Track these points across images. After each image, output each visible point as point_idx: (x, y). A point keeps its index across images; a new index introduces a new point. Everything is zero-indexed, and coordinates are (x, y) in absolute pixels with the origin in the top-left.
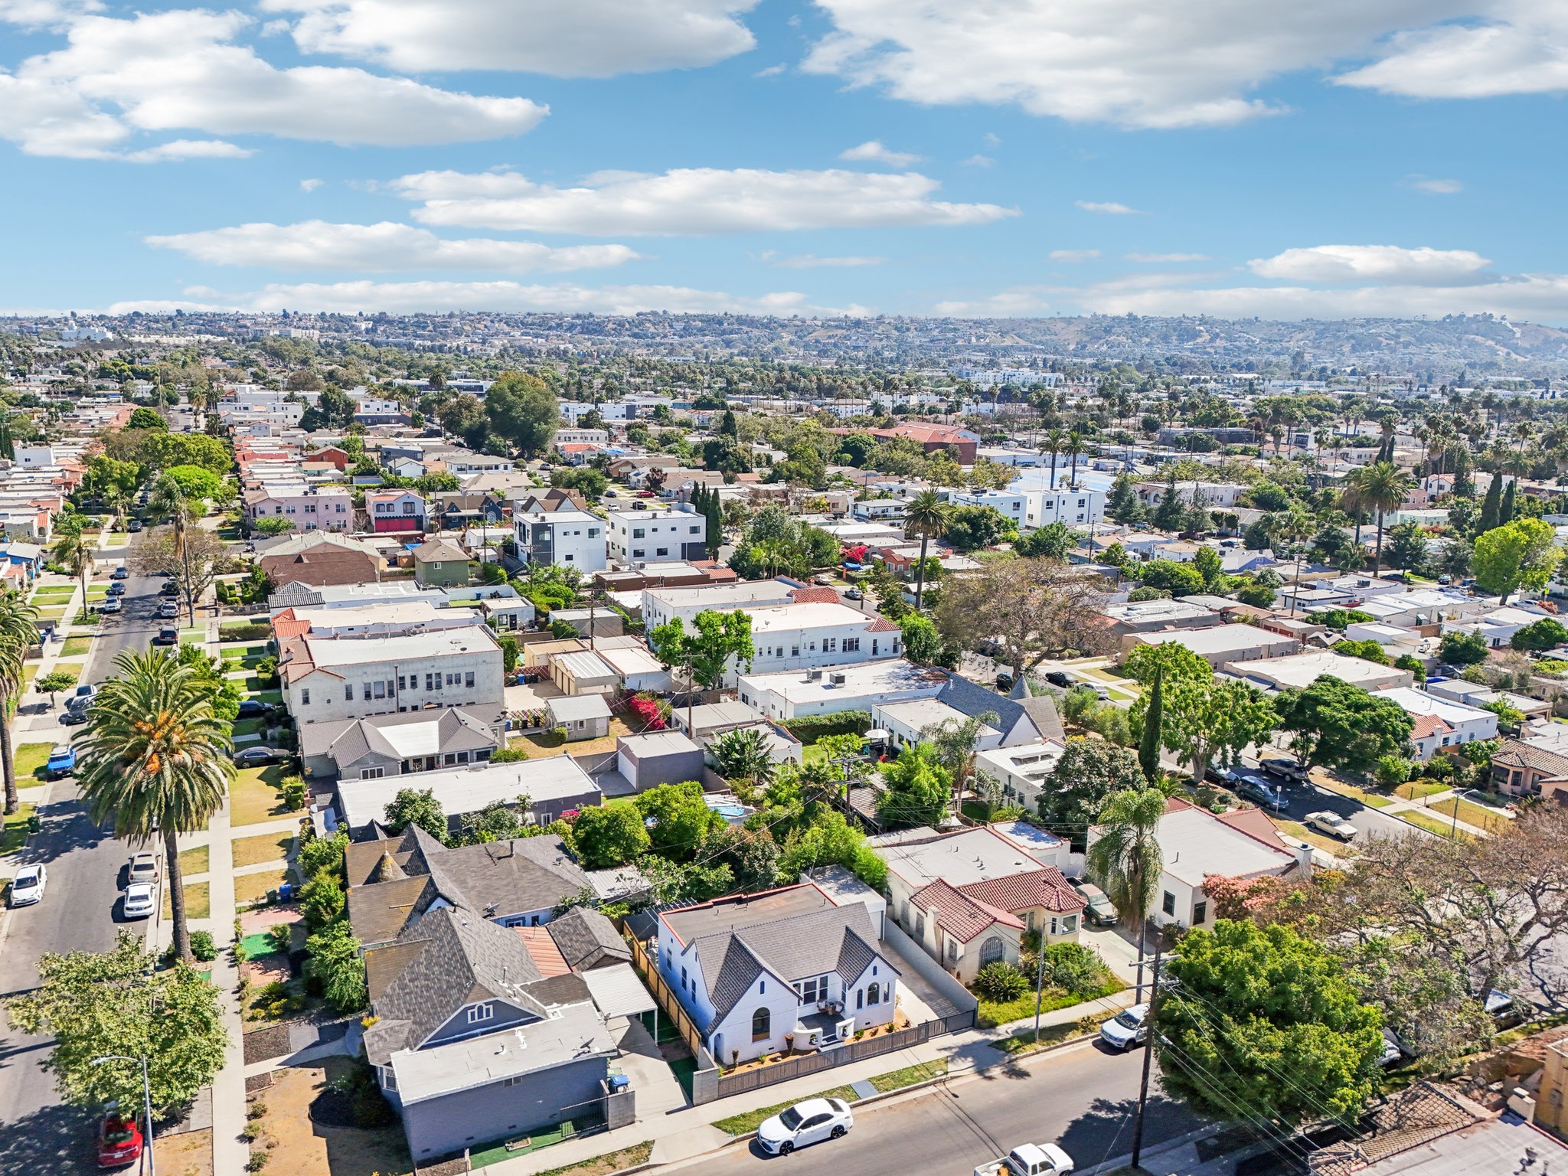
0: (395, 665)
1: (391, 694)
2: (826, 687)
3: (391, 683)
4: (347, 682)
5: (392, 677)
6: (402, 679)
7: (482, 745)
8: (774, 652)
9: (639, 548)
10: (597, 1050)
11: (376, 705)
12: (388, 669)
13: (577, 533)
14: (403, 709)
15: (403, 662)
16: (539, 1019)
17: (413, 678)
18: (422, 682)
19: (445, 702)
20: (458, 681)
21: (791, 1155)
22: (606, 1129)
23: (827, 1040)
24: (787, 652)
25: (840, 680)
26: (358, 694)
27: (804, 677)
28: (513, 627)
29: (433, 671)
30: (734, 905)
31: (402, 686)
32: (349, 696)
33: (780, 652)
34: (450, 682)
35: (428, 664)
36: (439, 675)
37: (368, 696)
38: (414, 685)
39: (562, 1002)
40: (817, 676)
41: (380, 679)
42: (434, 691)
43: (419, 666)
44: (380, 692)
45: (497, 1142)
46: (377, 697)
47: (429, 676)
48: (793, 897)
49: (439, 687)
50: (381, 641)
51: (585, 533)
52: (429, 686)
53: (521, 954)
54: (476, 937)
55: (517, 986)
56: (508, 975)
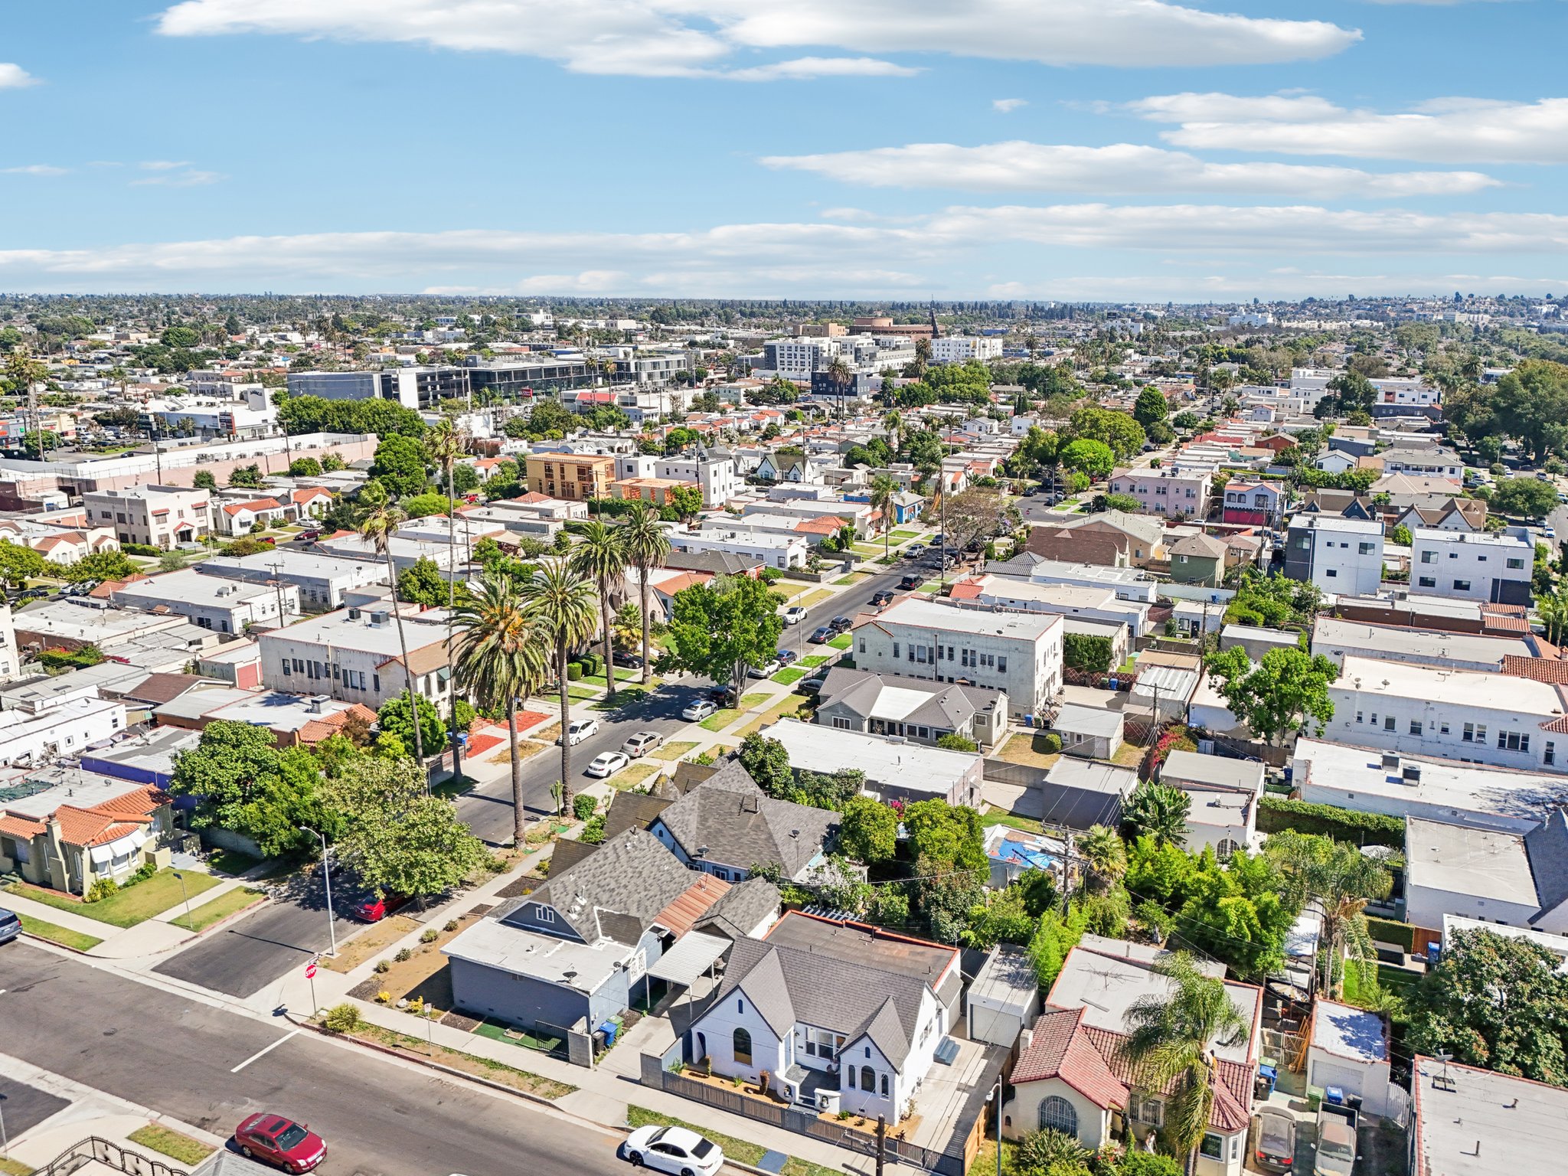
0: (936, 632)
1: (931, 661)
2: (1390, 780)
3: (931, 649)
4: (895, 640)
5: (932, 644)
6: (941, 647)
7: (942, 725)
8: (1381, 722)
9: (1430, 576)
10: (577, 985)
11: (918, 668)
12: (928, 635)
13: (1344, 546)
14: (941, 679)
15: (942, 632)
17: (951, 650)
18: (958, 656)
19: (979, 681)
20: (991, 664)
24: (1403, 727)
25: (1412, 774)
26: (904, 653)
27: (1378, 760)
28: (1194, 634)
29: (969, 648)
30: (863, 935)
31: (941, 656)
32: (896, 654)
33: (1390, 724)
34: (983, 662)
35: (965, 639)
36: (973, 652)
37: (912, 657)
38: (951, 657)
40: (1390, 762)
41: (923, 643)
42: (969, 668)
43: (954, 639)
44: (921, 657)
46: (919, 660)
47: (965, 652)
49: (973, 664)
50: (970, 613)
51: (1354, 547)
52: (965, 662)
53: (663, 892)
54: (623, 858)
55: (596, 908)
56: (604, 897)
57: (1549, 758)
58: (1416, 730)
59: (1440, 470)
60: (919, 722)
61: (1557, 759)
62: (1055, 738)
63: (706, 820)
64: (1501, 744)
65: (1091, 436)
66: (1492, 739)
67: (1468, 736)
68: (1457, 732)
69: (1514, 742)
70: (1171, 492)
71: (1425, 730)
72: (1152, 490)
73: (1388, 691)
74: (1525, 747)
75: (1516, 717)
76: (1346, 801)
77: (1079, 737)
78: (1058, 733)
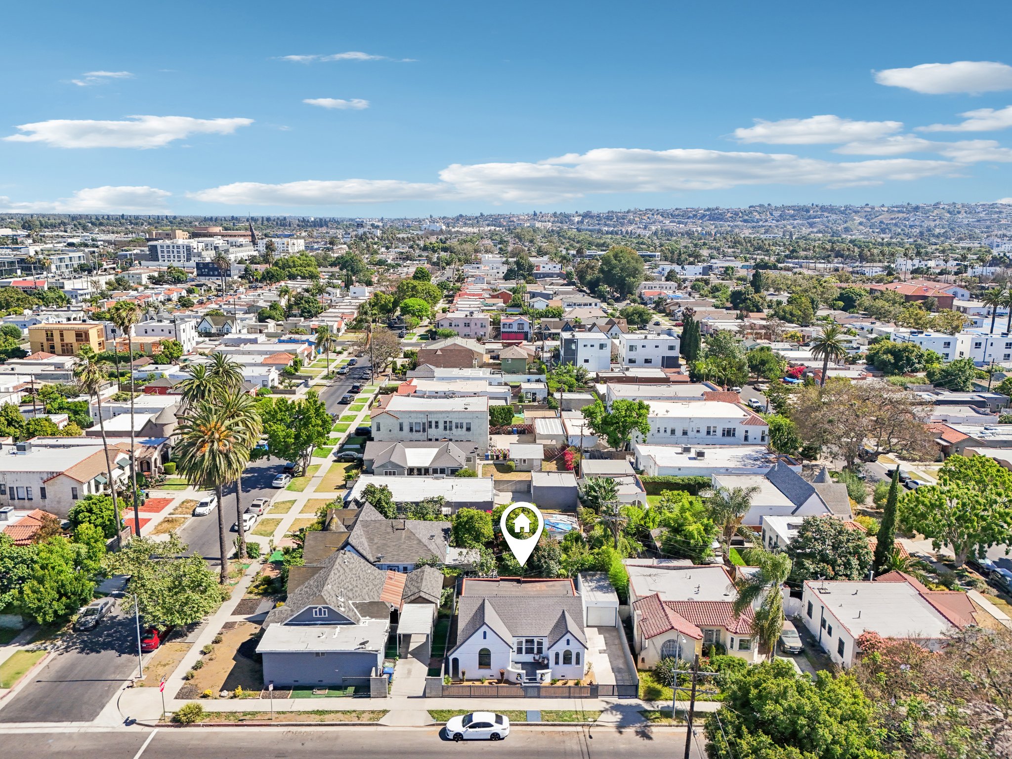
0: (427, 413)
1: (424, 430)
2: (690, 459)
3: (424, 424)
4: (400, 421)
5: (425, 421)
6: (430, 422)
7: (454, 465)
8: (669, 431)
9: (633, 358)
10: (370, 649)
11: (415, 436)
12: (422, 416)
13: (592, 346)
14: (430, 440)
15: (431, 412)
16: (353, 624)
17: (437, 422)
18: (441, 425)
19: (454, 438)
20: (462, 427)
21: (460, 742)
22: (369, 697)
23: (530, 679)
24: (679, 433)
25: (701, 454)
26: (406, 428)
27: (680, 450)
28: (534, 400)
29: (448, 420)
30: (515, 584)
31: (430, 427)
32: (401, 429)
33: (673, 432)
34: (457, 427)
35: (444, 415)
36: (451, 422)
37: (411, 430)
38: (437, 427)
39: (372, 617)
40: (687, 450)
41: (419, 421)
42: (448, 432)
43: (440, 416)
44: (418, 429)
45: (310, 688)
46: (416, 431)
47: (445, 422)
48: (553, 586)
49: (451, 429)
51: (597, 346)
52: (445, 428)
53: (375, 586)
54: (347, 570)
55: (350, 602)
56: (351, 595)
57: (746, 438)
58: (685, 433)
59: (590, 305)
60: (439, 465)
61: (750, 438)
62: (512, 463)
63: (373, 540)
64: (723, 435)
65: (413, 296)
66: (719, 432)
67: (708, 433)
68: (704, 431)
69: (729, 433)
70: (472, 325)
71: (689, 433)
72: (462, 325)
73: (669, 415)
74: (734, 435)
75: (730, 420)
76: (677, 472)
77: (525, 461)
78: (512, 460)
